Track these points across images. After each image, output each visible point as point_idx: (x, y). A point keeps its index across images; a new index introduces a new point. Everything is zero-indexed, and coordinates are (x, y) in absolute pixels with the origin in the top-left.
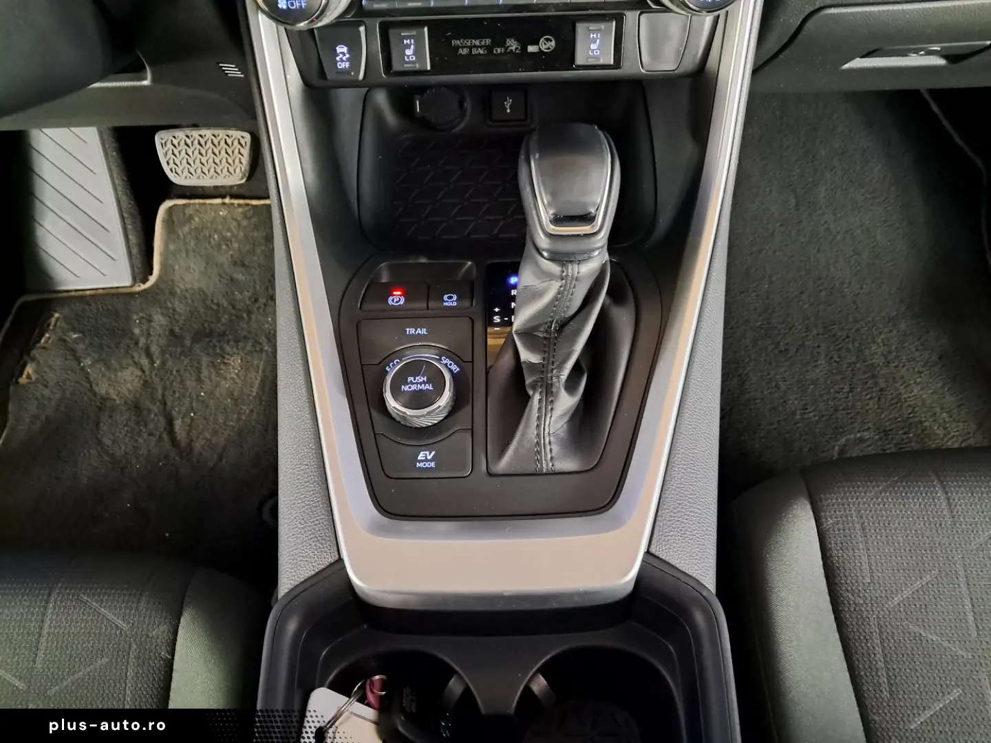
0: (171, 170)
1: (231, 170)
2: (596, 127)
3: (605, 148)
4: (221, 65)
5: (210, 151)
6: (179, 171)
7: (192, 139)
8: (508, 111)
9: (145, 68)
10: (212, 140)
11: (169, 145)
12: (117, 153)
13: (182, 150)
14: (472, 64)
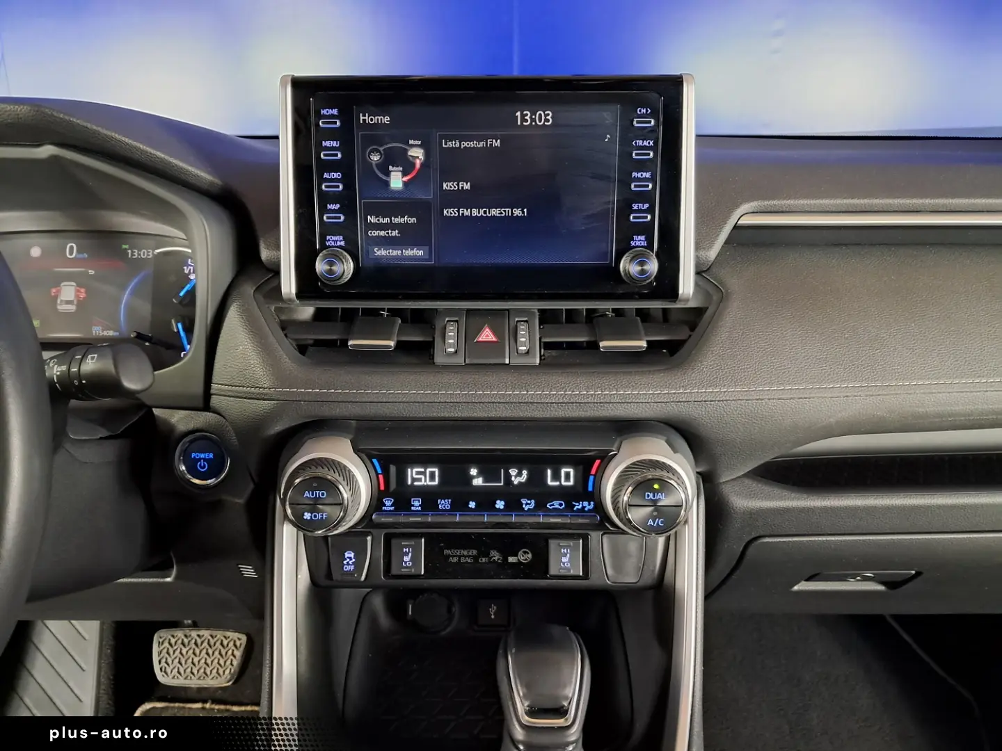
0: (161, 669)
1: (221, 671)
2: (568, 628)
3: (575, 648)
4: (240, 566)
5: (204, 651)
6: (169, 670)
7: (190, 639)
8: (493, 617)
9: (173, 567)
10: (209, 640)
11: (166, 644)
12: (111, 651)
13: (177, 649)
14: (460, 570)
